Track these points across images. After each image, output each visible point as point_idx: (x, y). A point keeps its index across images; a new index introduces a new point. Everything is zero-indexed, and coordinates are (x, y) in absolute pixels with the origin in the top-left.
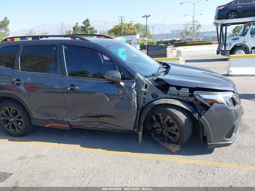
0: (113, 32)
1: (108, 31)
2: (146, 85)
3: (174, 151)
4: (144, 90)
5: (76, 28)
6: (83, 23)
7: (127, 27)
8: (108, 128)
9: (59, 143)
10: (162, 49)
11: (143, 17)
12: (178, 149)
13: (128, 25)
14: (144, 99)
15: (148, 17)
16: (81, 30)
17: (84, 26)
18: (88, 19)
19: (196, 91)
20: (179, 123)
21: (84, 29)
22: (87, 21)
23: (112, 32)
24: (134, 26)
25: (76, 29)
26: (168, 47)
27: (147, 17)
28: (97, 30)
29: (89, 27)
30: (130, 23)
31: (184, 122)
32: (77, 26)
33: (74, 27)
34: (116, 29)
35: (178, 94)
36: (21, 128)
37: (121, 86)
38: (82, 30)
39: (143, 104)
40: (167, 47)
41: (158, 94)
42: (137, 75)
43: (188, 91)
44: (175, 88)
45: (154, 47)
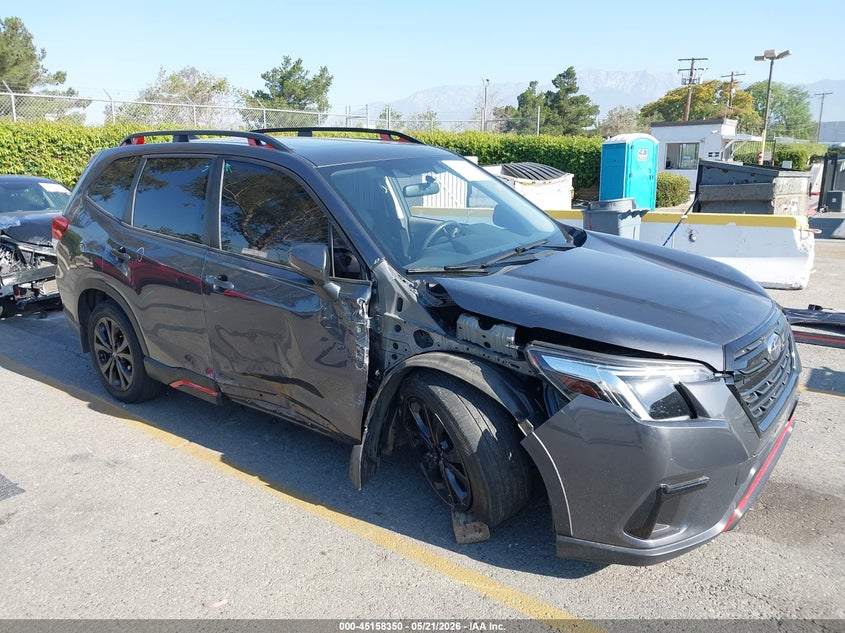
0: (660, 111)
1: (643, 110)
2: (400, 301)
3: (459, 539)
4: (393, 315)
5: (529, 99)
6: (554, 82)
7: (718, 96)
8: (306, 420)
9: (190, 441)
10: (755, 182)
11: (757, 58)
12: (478, 536)
13: (721, 88)
14: (396, 346)
15: (778, 58)
16: (545, 105)
17: (555, 90)
18: (572, 68)
19: (535, 342)
20: (460, 444)
21: (553, 101)
22: (569, 74)
23: (656, 112)
24: (748, 90)
25: (528, 103)
26: (781, 173)
27: (772, 58)
28: (597, 107)
29: (572, 95)
30: (729, 80)
31: (475, 444)
32: (533, 91)
33: (522, 95)
34: (672, 102)
35: (487, 345)
36: (130, 380)
37: (330, 294)
38: (549, 103)
39: (392, 361)
40: (776, 176)
41: (433, 335)
42: (378, 264)
43: (513, 339)
44: (474, 323)
45: (725, 171)
